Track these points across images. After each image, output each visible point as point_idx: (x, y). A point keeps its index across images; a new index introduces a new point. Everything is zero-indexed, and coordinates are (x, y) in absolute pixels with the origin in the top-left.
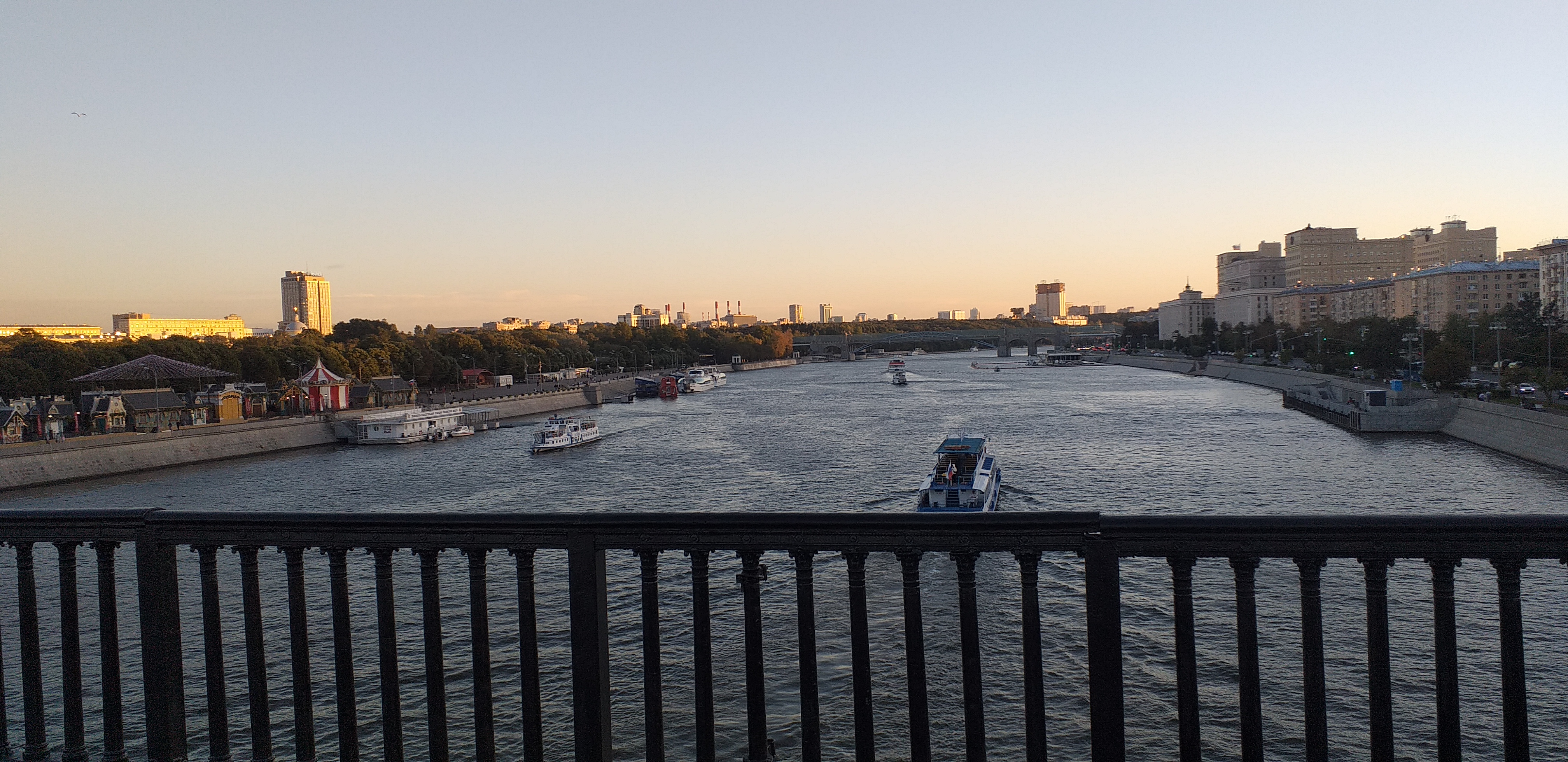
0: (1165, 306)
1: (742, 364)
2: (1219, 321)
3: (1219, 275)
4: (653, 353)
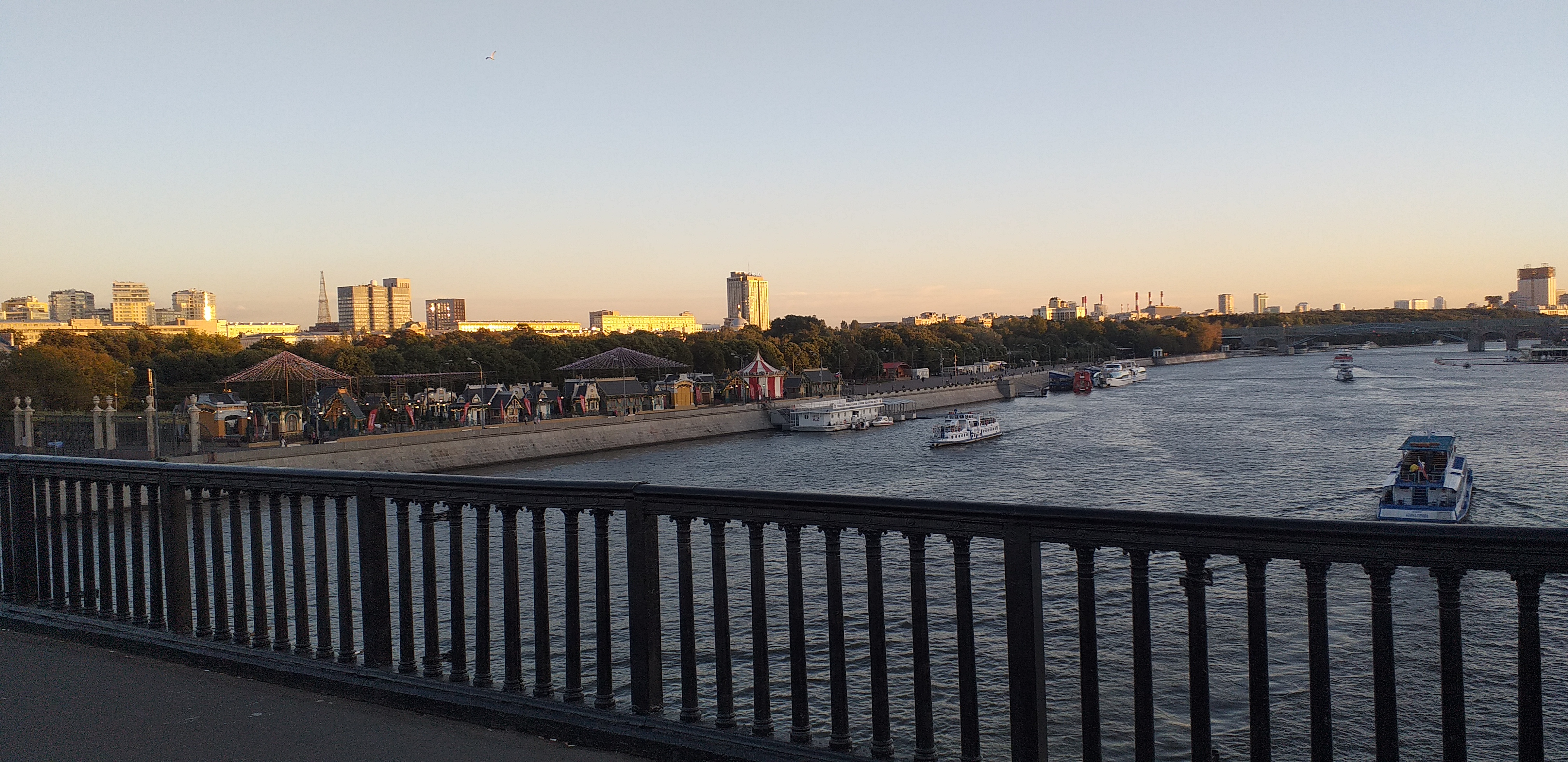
1: (1164, 357)
4: (1068, 346)
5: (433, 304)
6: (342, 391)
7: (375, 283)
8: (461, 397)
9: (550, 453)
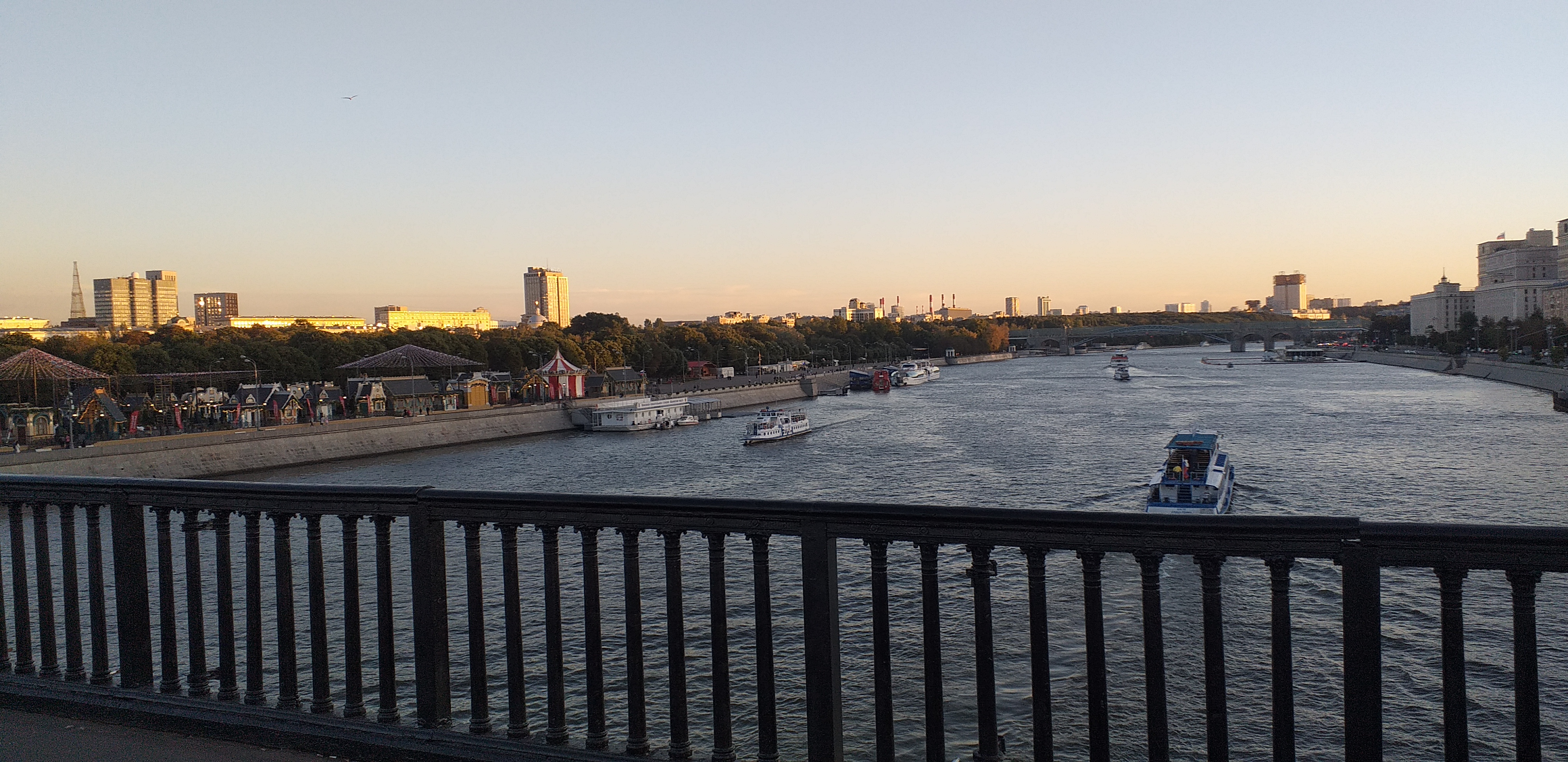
0: (1418, 300)
1: (956, 357)
2: (1480, 315)
3: (1480, 266)
4: (867, 346)
5: (202, 299)
6: (99, 391)
7: (137, 276)
8: (233, 397)
9: (332, 456)
